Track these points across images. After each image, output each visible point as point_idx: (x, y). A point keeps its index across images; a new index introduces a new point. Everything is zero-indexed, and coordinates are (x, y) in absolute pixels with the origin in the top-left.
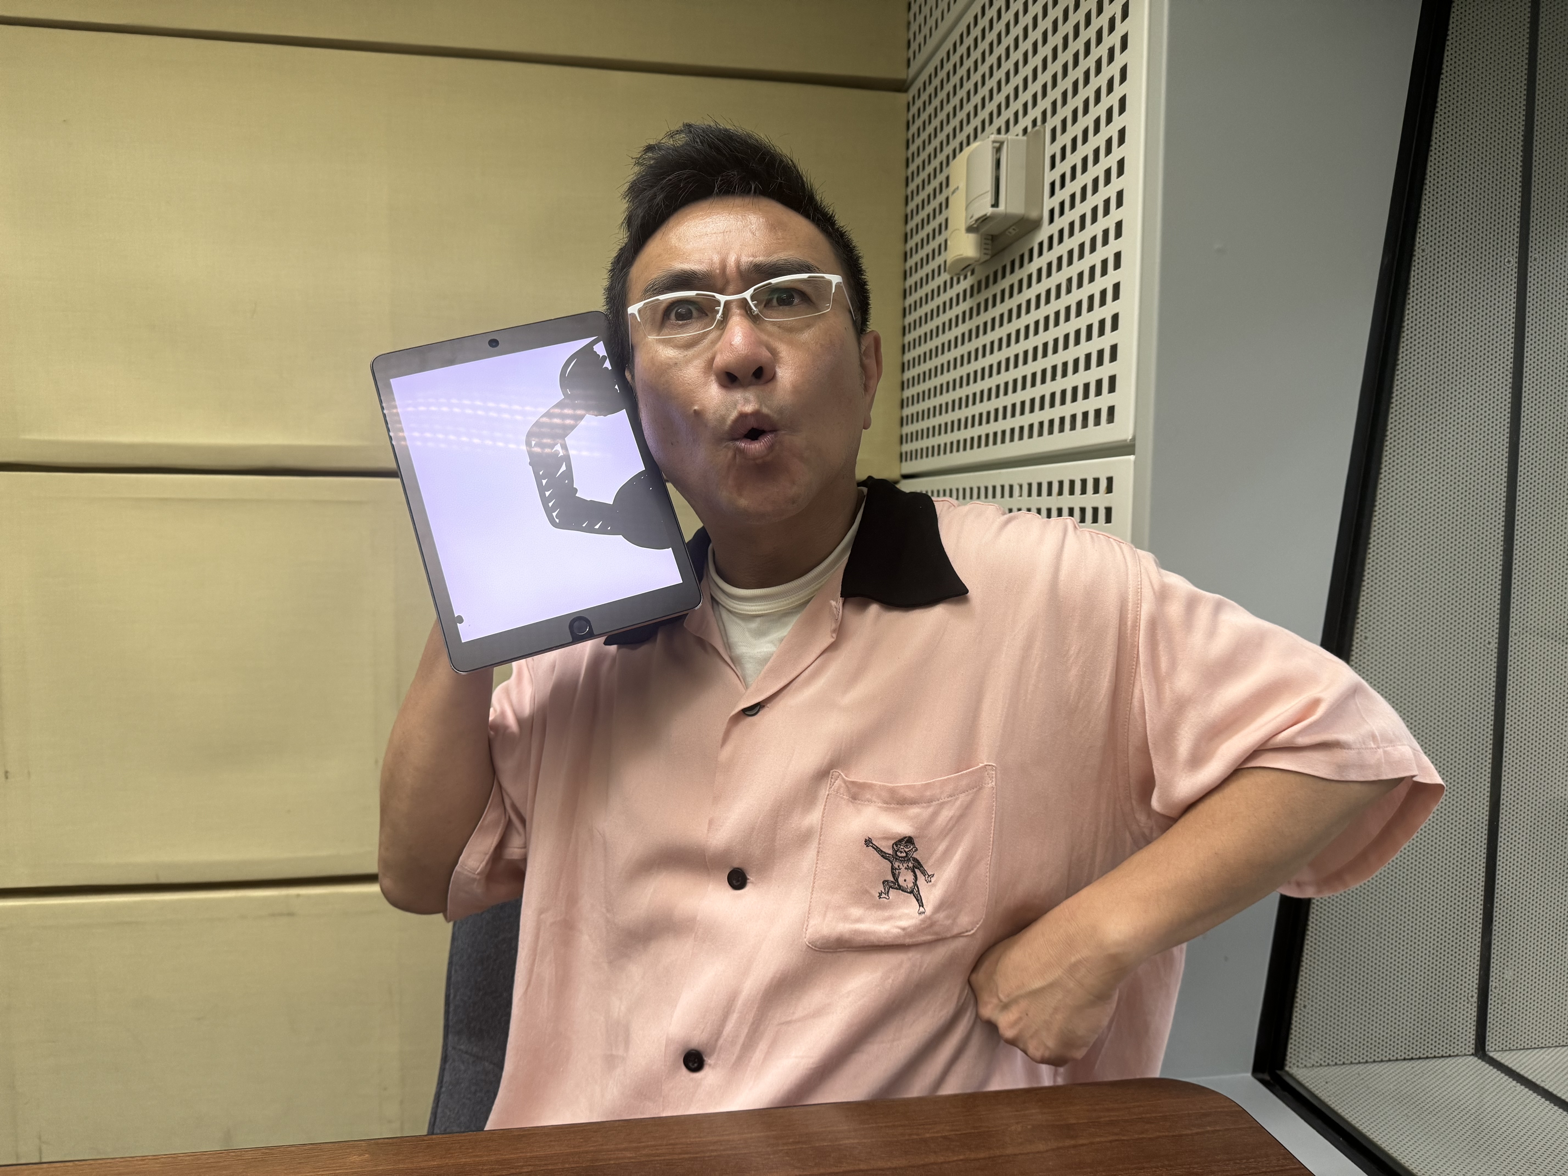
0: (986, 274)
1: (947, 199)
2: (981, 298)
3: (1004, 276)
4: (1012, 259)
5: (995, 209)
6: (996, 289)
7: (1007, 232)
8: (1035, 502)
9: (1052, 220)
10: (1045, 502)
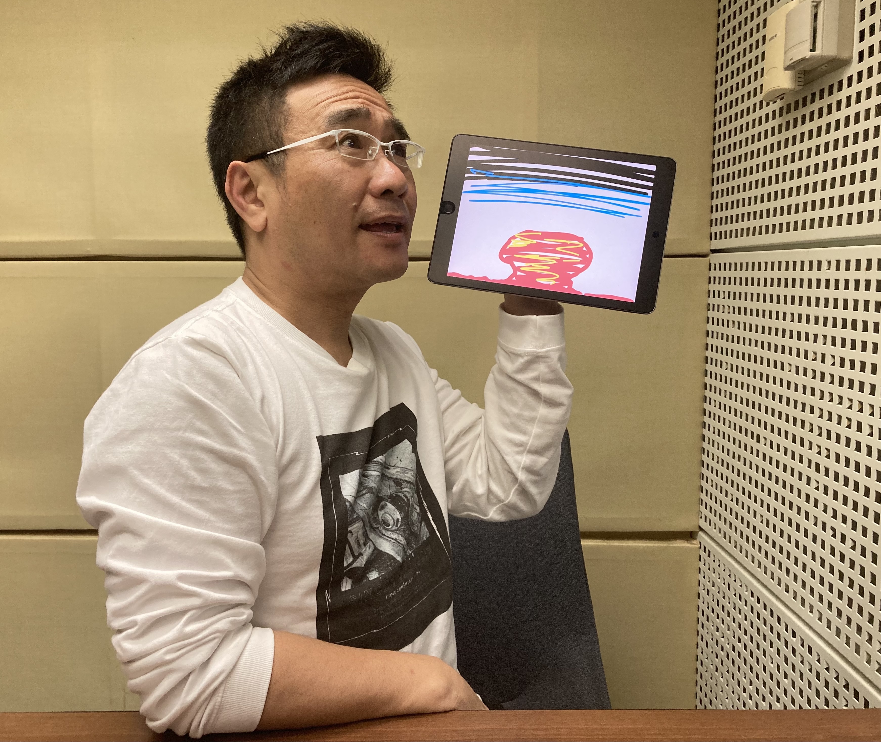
0: (796, 99)
2: (790, 117)
4: (821, 88)
5: (812, 53)
7: (819, 68)
8: (842, 275)
9: (861, 59)
10: (852, 275)
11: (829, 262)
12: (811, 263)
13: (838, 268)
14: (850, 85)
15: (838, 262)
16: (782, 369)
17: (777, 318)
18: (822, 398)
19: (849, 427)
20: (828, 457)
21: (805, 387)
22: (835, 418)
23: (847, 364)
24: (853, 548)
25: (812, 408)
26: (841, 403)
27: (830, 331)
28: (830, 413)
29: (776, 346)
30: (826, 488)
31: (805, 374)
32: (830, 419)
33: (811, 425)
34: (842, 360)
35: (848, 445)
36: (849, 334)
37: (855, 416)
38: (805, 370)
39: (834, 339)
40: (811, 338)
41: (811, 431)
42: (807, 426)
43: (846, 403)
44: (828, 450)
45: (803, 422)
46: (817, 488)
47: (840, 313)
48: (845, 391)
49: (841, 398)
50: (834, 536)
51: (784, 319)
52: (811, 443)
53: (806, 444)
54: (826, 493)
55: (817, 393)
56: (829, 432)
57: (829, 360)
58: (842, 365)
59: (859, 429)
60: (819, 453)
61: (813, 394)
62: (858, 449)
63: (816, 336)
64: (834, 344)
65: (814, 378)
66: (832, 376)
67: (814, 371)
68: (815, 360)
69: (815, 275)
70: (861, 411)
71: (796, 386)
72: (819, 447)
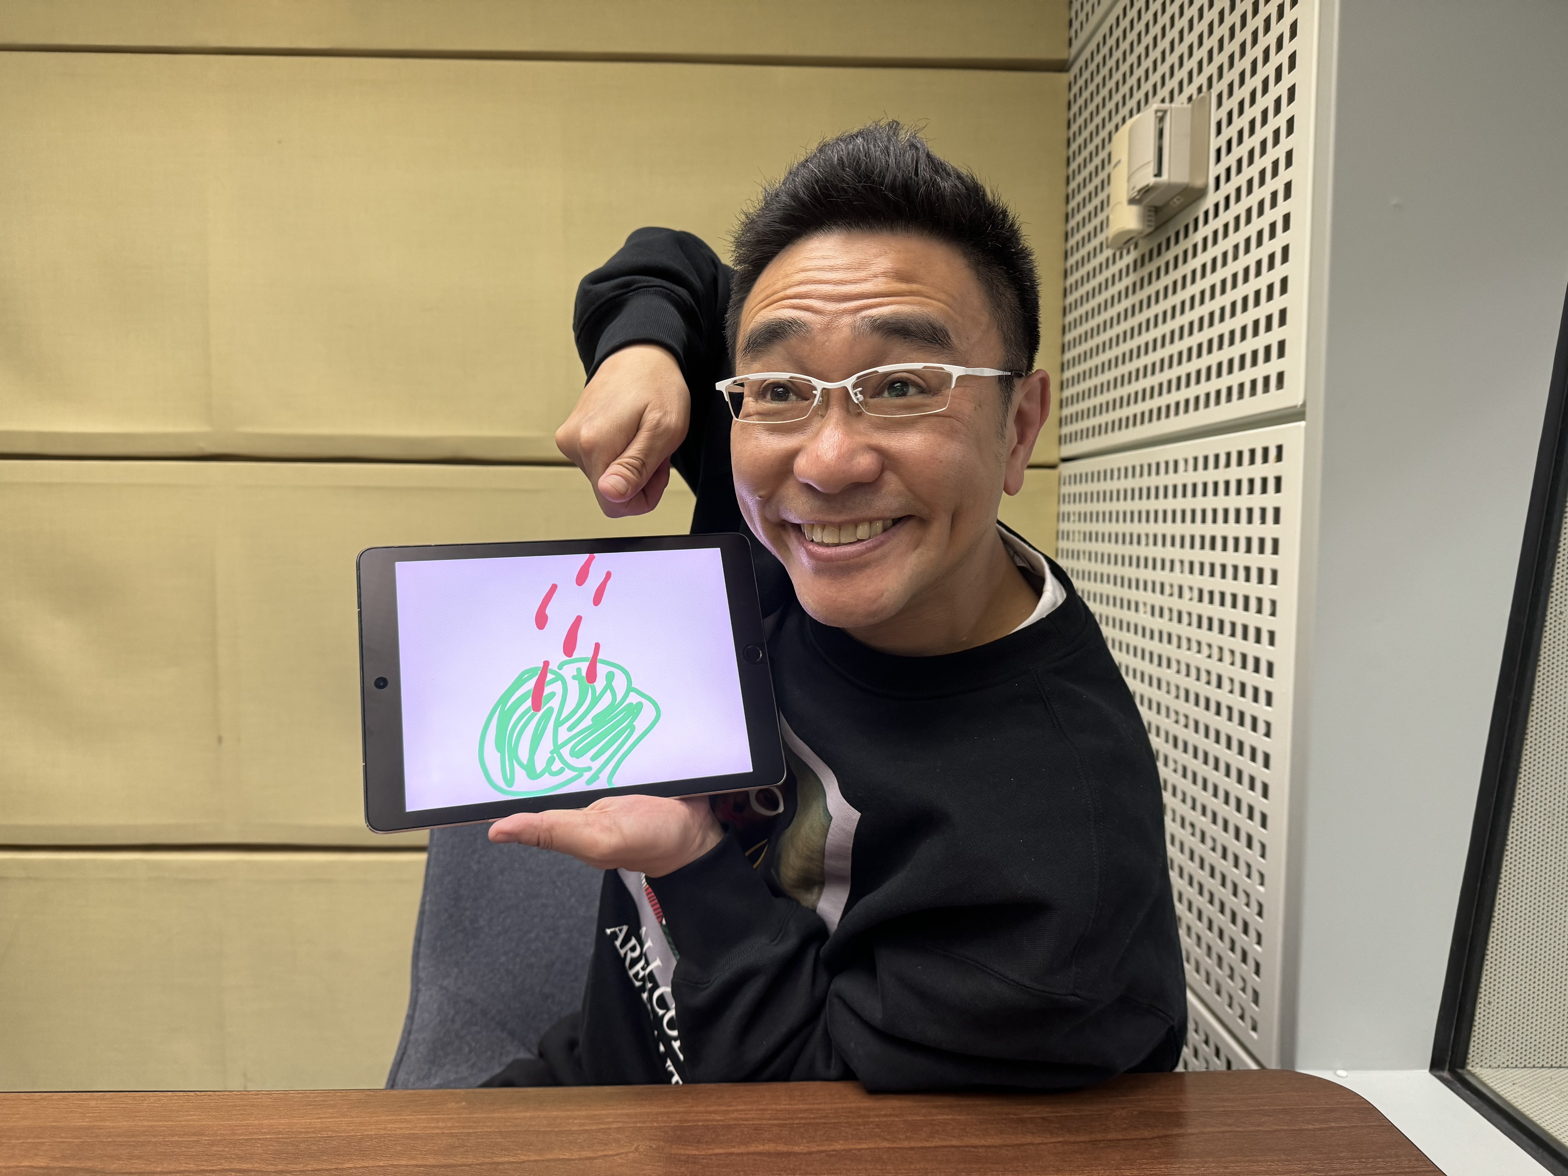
0: (1150, 247)
1: (1109, 176)
2: (1145, 272)
3: (1168, 248)
4: (1176, 230)
5: (1158, 179)
6: (1160, 262)
7: (1171, 203)
8: (1201, 476)
9: (1217, 187)
10: (1211, 475)
11: (1186, 461)
12: (1167, 463)
13: (1195, 468)
14: (1206, 222)
15: (1196, 459)
16: (1137, 610)
17: (1131, 543)
18: (1179, 647)
19: (1208, 683)
20: (1186, 726)
21: (1161, 633)
22: (1193, 672)
23: (1206, 597)
24: (1213, 849)
25: (1169, 661)
26: (1199, 652)
27: (1188, 554)
28: (1188, 666)
29: (1130, 581)
30: (1185, 769)
31: (1161, 615)
32: (1188, 675)
33: (1168, 684)
34: (1201, 592)
35: (1207, 708)
36: (1207, 556)
37: (1216, 667)
38: (1161, 609)
39: (1191, 564)
40: (1168, 565)
41: (1168, 692)
42: (1164, 685)
43: (1205, 651)
44: (1186, 717)
45: (1159, 681)
46: (1175, 771)
47: (1198, 529)
48: (1203, 635)
49: (1199, 643)
50: (1193, 834)
51: (1139, 543)
52: (1168, 709)
53: (1163, 710)
54: (1184, 776)
55: (1175, 640)
56: (1187, 692)
57: (1186, 593)
58: (1200, 600)
59: (1219, 686)
60: (1177, 722)
61: (1169, 642)
62: (1218, 713)
63: (1172, 562)
64: (1191, 571)
65: (1171, 620)
66: (1190, 614)
67: (1171, 610)
68: (1171, 595)
69: (1170, 479)
70: (1220, 660)
71: (1152, 632)
72: (1177, 713)
